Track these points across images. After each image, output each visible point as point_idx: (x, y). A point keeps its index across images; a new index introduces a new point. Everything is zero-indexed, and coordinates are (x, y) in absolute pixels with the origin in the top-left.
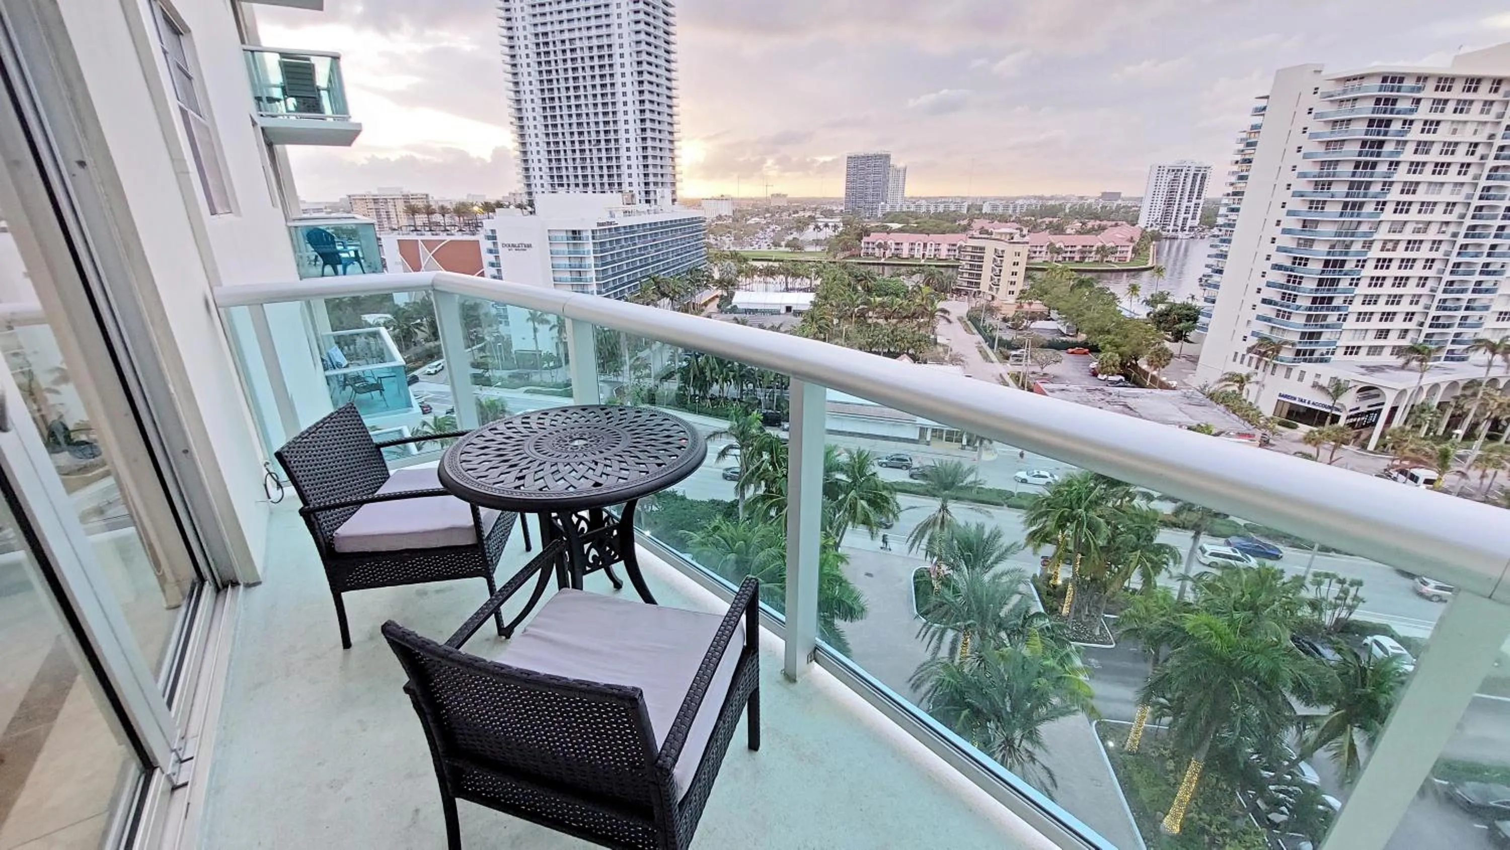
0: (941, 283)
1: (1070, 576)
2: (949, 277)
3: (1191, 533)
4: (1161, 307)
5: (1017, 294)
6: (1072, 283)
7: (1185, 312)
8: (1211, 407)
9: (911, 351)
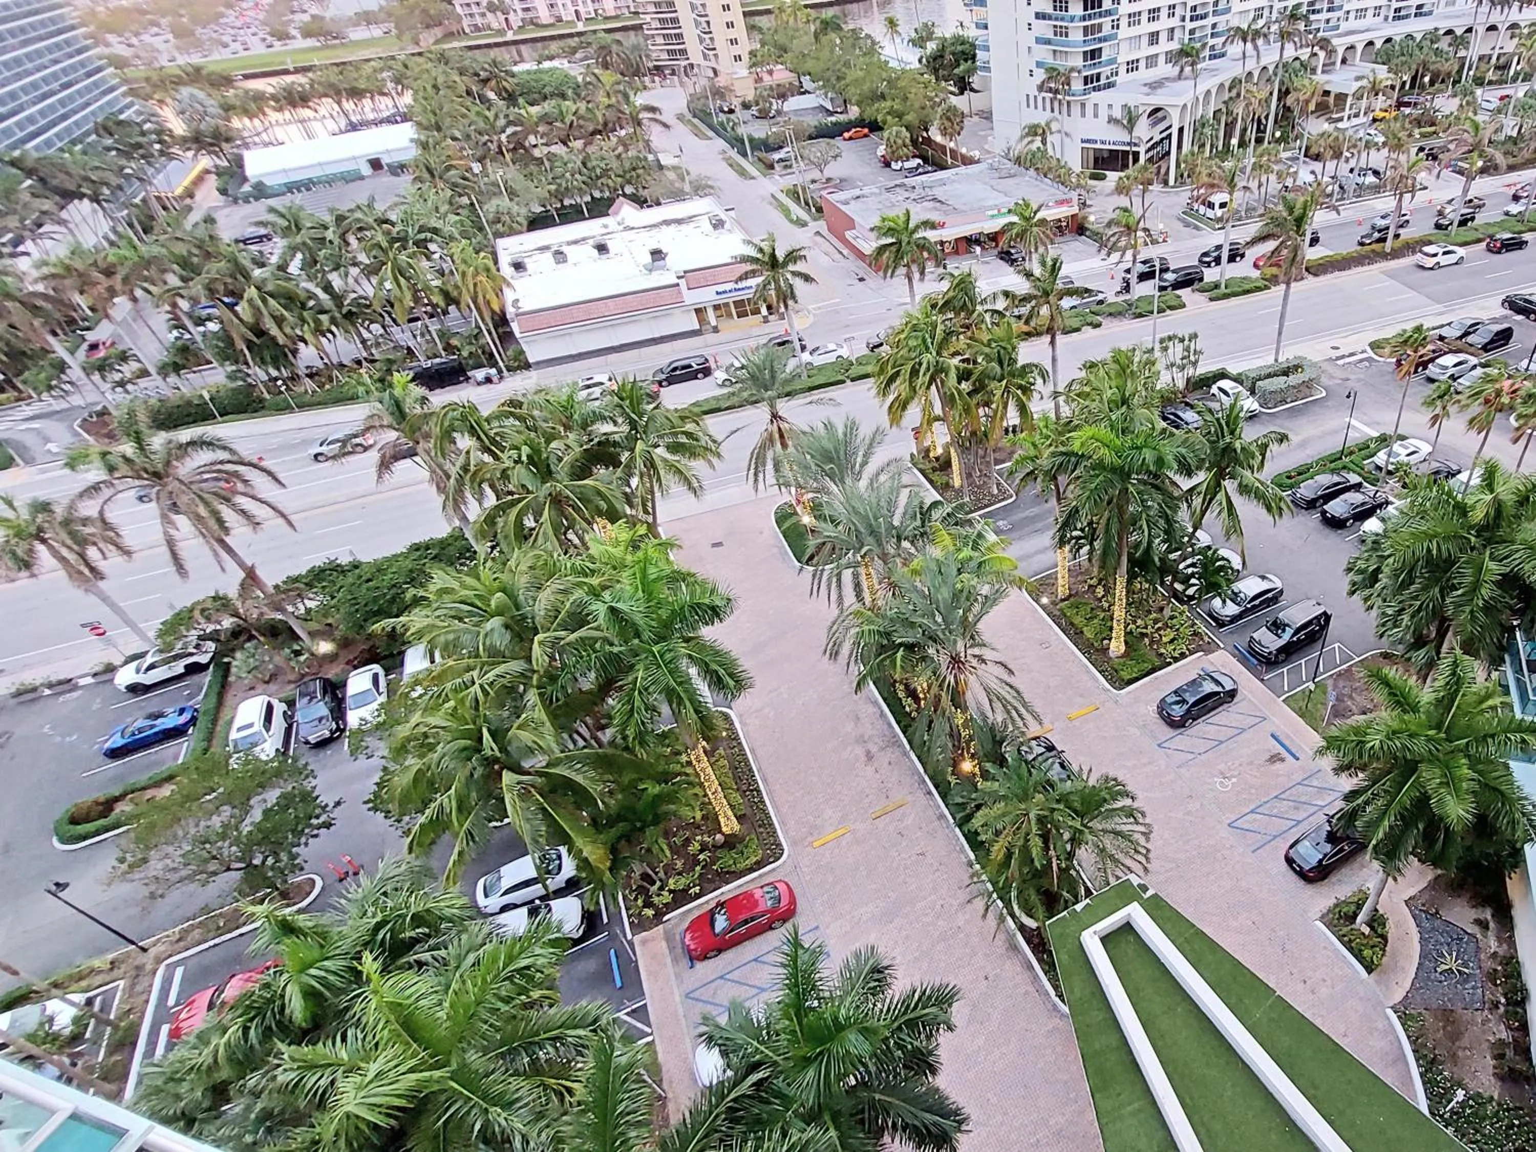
0: (627, 61)
1: (948, 439)
2: (636, 48)
3: (1047, 338)
4: (931, 46)
5: (746, 58)
6: (813, 28)
7: (959, 48)
8: (1021, 175)
9: (629, 190)
